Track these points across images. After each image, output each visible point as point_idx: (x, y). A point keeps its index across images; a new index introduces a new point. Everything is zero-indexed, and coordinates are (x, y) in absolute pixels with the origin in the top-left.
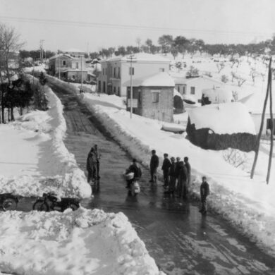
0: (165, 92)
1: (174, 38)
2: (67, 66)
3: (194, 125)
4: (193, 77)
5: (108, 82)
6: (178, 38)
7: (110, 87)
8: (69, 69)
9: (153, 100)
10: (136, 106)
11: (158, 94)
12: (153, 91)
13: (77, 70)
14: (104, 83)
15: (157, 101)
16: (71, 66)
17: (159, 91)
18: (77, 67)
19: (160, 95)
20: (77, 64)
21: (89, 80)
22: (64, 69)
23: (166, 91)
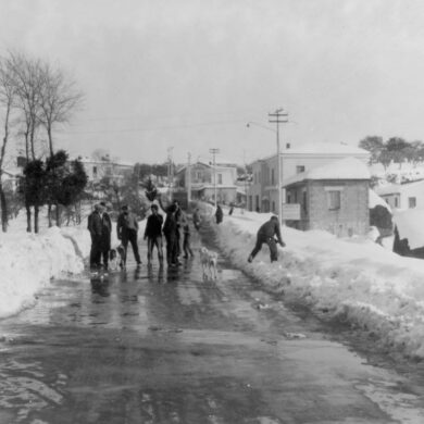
0: (352, 189)
1: (385, 140)
2: (204, 181)
3: (406, 241)
4: (412, 181)
5: (263, 195)
6: (393, 140)
7: (266, 202)
8: (207, 185)
9: (329, 204)
10: (298, 217)
11: (339, 192)
12: (328, 188)
13: (220, 186)
14: (257, 197)
15: (337, 208)
16: (210, 181)
17: (340, 188)
18: (220, 182)
19: (342, 196)
20: (220, 176)
21: (240, 201)
22: (199, 186)
23: (354, 188)
